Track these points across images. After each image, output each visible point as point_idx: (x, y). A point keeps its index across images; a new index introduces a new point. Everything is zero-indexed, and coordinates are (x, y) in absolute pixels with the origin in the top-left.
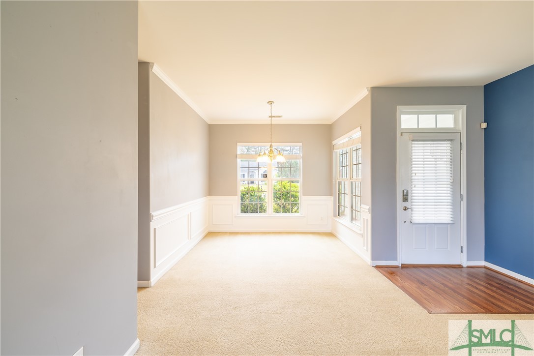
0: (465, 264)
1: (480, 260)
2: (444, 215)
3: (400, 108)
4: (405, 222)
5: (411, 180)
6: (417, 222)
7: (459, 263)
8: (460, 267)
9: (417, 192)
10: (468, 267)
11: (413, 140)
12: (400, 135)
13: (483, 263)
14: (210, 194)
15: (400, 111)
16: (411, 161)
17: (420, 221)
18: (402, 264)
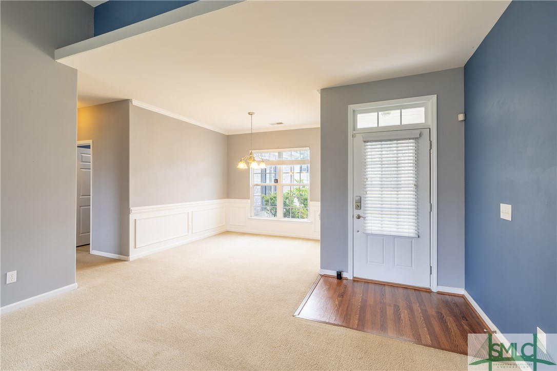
0: (435, 288)
1: (458, 287)
2: (406, 227)
3: (351, 107)
4: (358, 231)
5: (364, 187)
6: (370, 232)
7: (427, 286)
8: (428, 291)
9: (372, 198)
10: (439, 293)
11: (365, 142)
12: (352, 136)
13: (462, 291)
14: (228, 197)
15: (354, 111)
16: (363, 164)
17: (374, 232)
18: (354, 277)
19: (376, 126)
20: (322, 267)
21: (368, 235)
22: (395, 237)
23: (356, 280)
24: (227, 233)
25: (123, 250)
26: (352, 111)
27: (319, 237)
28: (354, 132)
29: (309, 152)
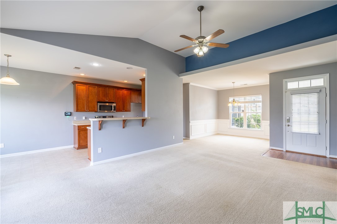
0: (328, 156)
2: (314, 130)
3: (284, 80)
4: (288, 132)
5: (291, 113)
6: (294, 132)
7: (324, 155)
8: (325, 157)
9: (295, 118)
10: (330, 158)
11: (291, 94)
12: (285, 92)
14: (218, 119)
15: (286, 82)
16: (291, 104)
17: (296, 132)
18: (286, 150)
19: (298, 87)
20: (270, 146)
21: (293, 133)
22: (307, 134)
23: (287, 151)
24: (218, 134)
25: (187, 135)
26: (285, 82)
27: (269, 138)
28: (286, 90)
29: (261, 97)
